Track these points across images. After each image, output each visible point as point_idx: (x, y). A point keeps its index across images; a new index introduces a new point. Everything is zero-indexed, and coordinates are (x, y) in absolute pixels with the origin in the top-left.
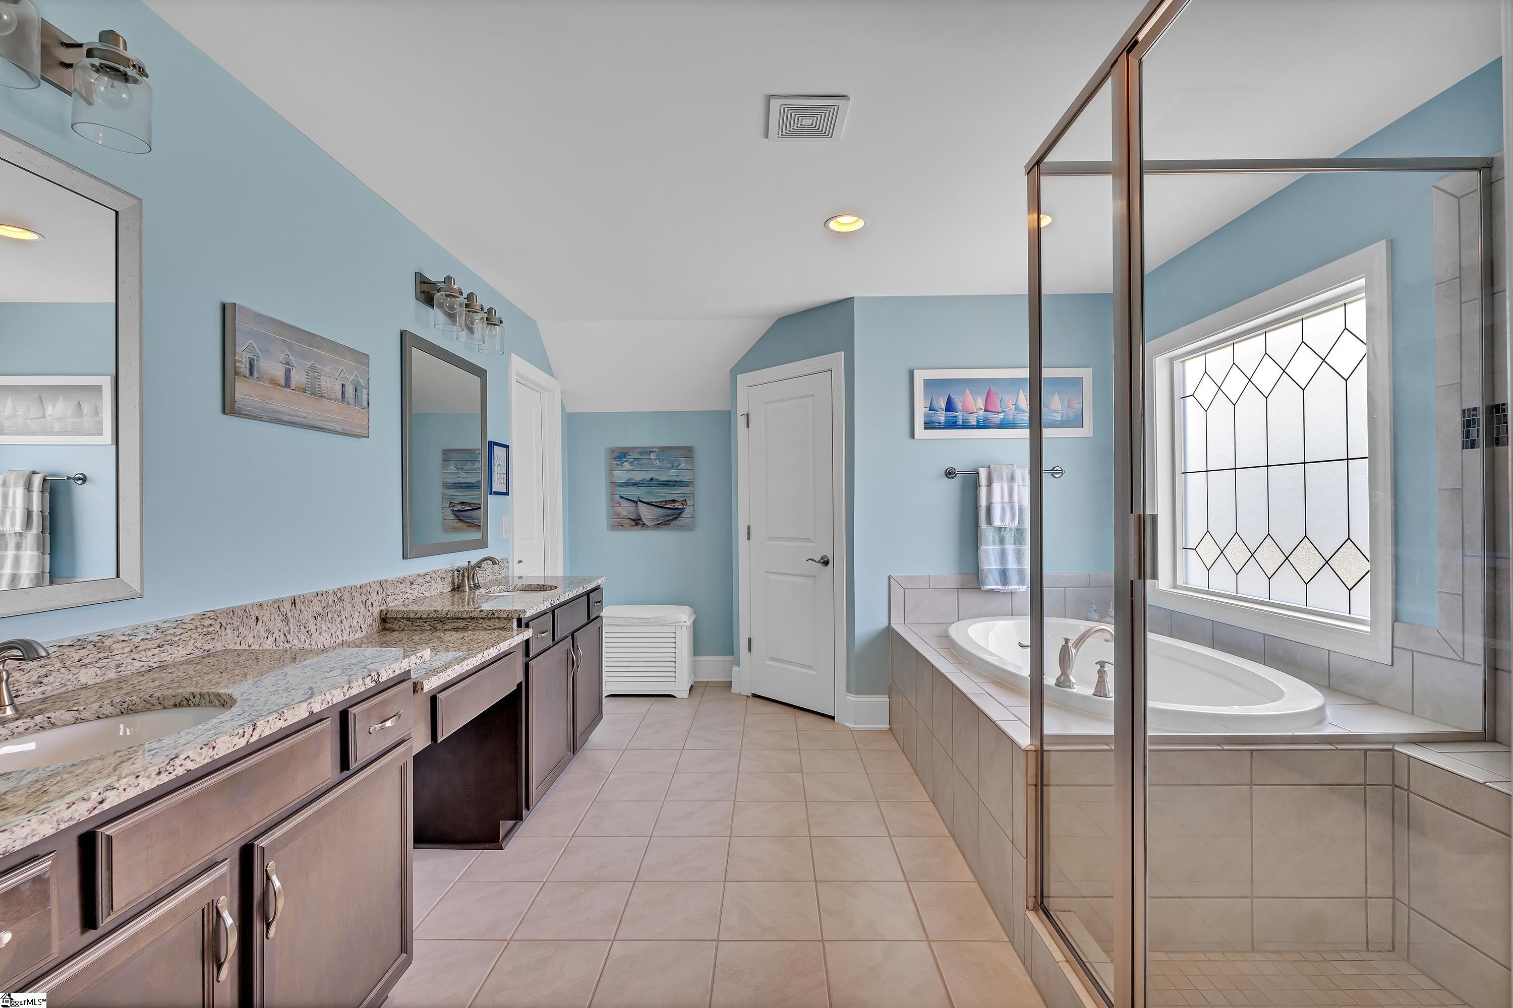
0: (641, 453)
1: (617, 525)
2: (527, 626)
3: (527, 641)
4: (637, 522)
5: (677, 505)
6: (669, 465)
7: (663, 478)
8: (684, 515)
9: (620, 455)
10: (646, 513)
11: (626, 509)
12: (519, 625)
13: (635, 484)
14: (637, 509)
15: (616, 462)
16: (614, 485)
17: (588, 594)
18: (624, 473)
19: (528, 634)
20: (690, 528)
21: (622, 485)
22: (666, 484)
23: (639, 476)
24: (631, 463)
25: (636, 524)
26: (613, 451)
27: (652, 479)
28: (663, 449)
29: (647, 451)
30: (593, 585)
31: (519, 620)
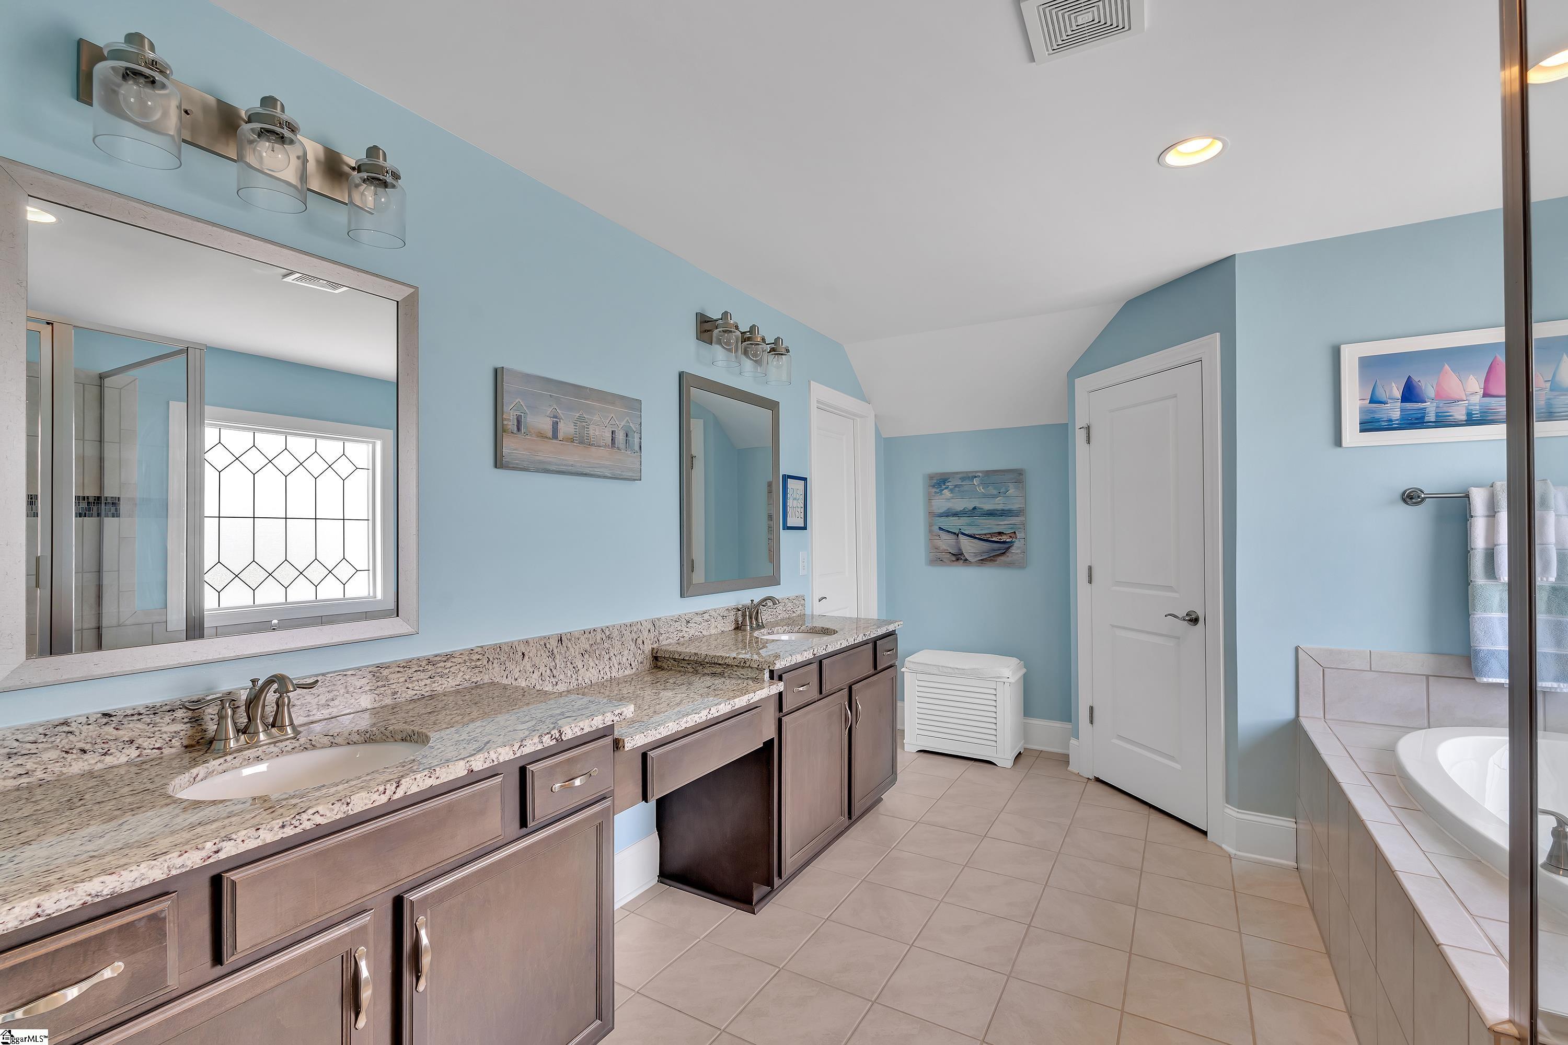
0: (963, 479)
1: (937, 559)
2: (780, 679)
3: (780, 694)
4: (958, 557)
5: (1004, 538)
6: (995, 492)
7: (988, 506)
8: (1014, 550)
9: (939, 482)
10: (969, 547)
11: (946, 542)
12: (772, 677)
13: (956, 514)
14: (958, 543)
15: (935, 490)
16: (932, 515)
17: (875, 642)
18: (946, 500)
19: (780, 687)
20: (1020, 565)
21: (941, 515)
22: (991, 514)
23: (960, 504)
24: (951, 491)
25: (958, 560)
26: (931, 477)
27: (975, 508)
28: (988, 473)
29: (969, 477)
30: (882, 631)
31: (772, 672)
